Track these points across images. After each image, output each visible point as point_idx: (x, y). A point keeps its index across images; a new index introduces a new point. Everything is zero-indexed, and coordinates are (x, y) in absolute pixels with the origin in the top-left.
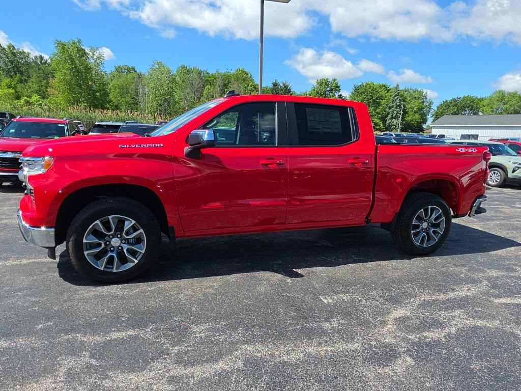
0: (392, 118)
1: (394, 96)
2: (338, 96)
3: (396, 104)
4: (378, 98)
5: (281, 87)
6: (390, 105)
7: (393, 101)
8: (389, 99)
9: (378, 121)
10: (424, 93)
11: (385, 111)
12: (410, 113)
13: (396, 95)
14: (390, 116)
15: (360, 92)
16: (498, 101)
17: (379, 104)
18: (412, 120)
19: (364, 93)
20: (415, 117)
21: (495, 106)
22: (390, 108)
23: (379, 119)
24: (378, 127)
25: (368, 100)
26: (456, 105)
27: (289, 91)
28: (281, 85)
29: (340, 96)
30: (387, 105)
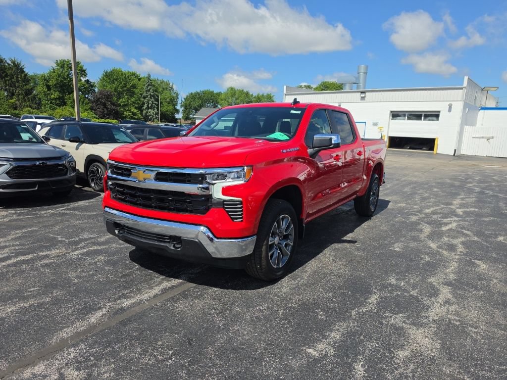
0: (148, 108)
1: (146, 85)
2: (85, 81)
3: (150, 94)
4: (132, 86)
5: (9, 64)
6: (145, 94)
7: (147, 91)
8: (142, 88)
9: (135, 111)
10: (171, 85)
11: (140, 101)
12: (165, 104)
13: (149, 85)
14: (145, 106)
15: (112, 79)
16: (232, 96)
17: (134, 93)
18: (167, 111)
19: (116, 80)
20: (168, 108)
21: (230, 101)
22: (144, 98)
23: (136, 108)
24: (136, 117)
25: (122, 88)
26: (200, 98)
27: (22, 71)
28: (10, 62)
29: (88, 81)
30: (141, 94)
